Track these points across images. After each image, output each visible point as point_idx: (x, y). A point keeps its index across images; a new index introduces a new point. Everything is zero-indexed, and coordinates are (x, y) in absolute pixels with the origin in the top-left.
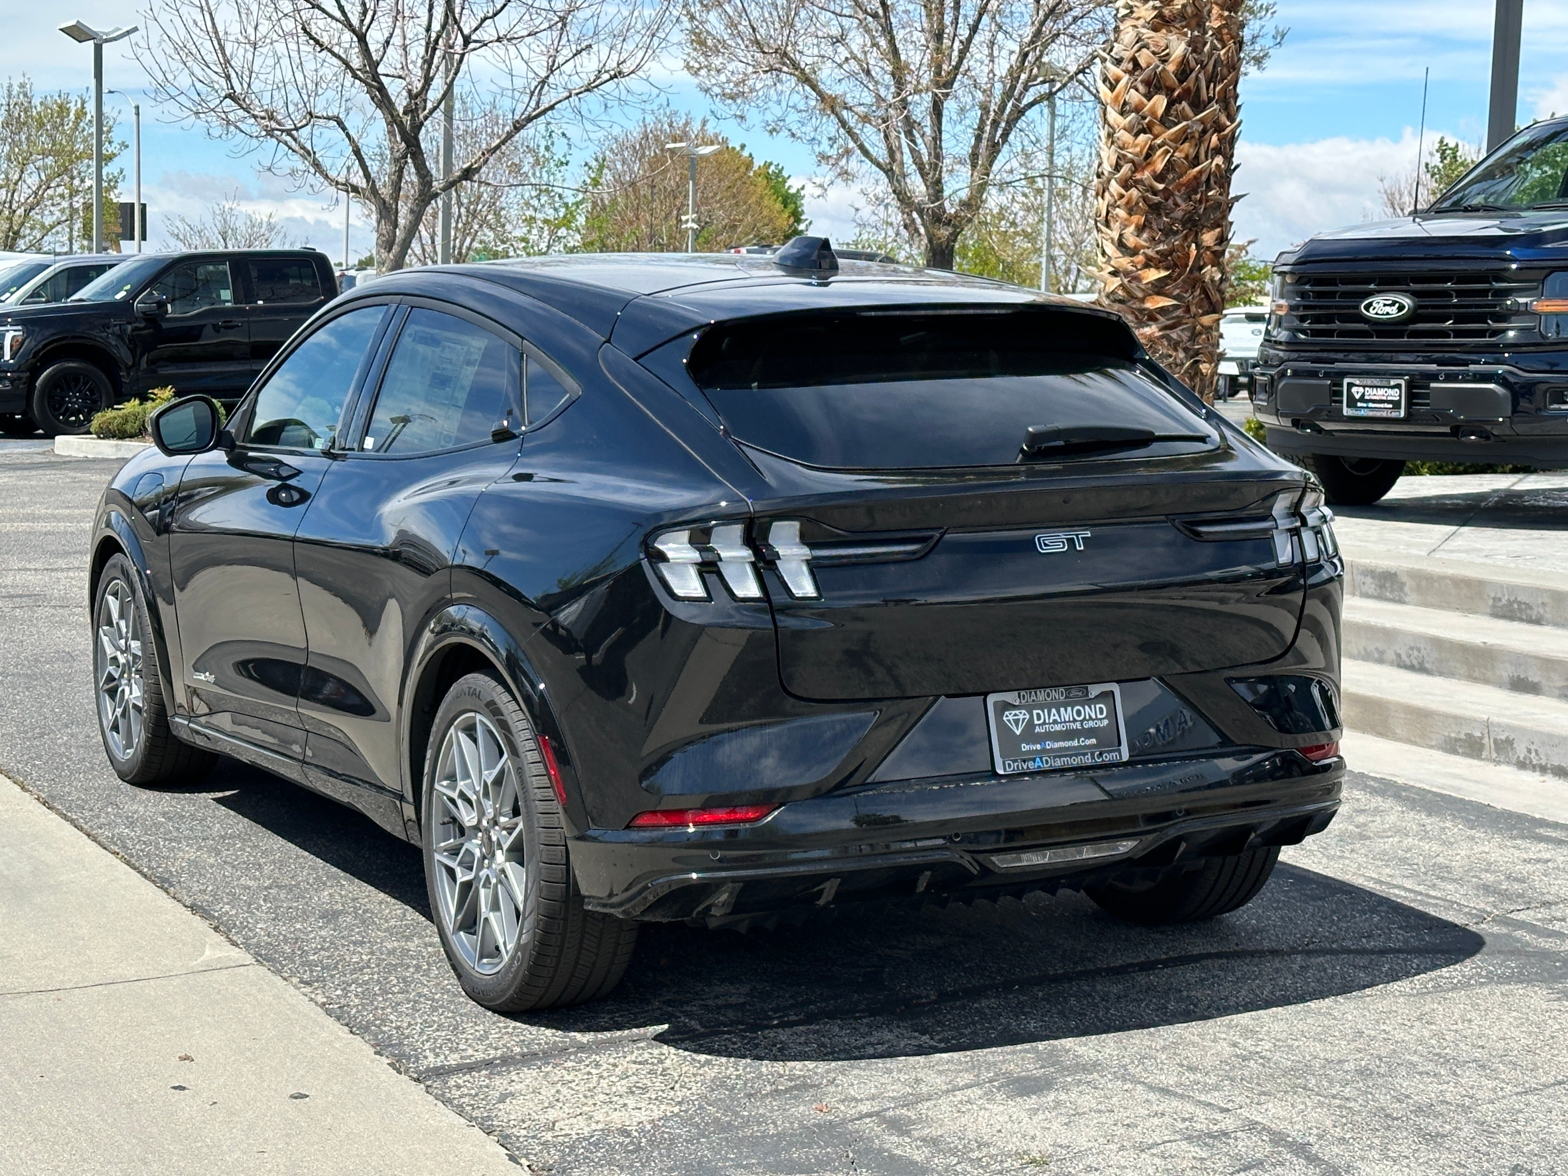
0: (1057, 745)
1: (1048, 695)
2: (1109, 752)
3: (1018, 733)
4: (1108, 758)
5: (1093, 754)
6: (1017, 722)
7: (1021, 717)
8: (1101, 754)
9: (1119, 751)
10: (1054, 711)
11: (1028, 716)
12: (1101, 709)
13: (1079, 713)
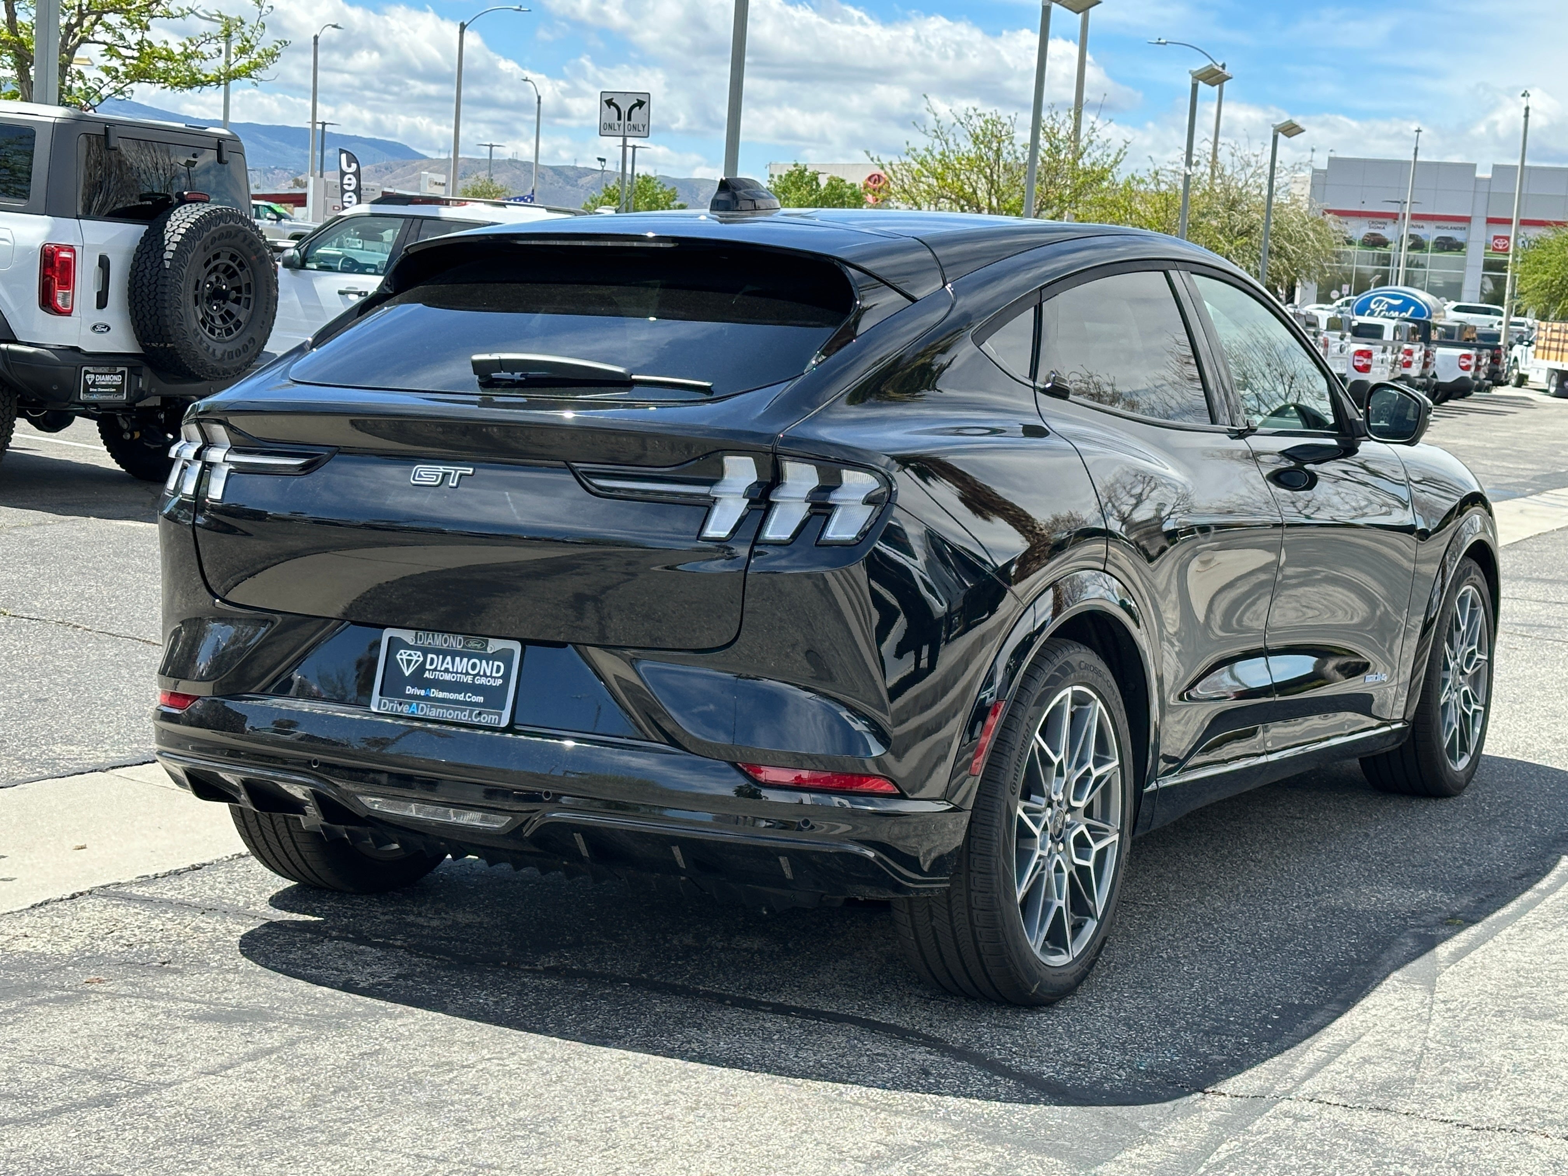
0: (441, 695)
1: (446, 641)
2: (489, 713)
3: (407, 674)
4: (485, 719)
5: (471, 712)
6: (409, 662)
7: (415, 658)
8: (480, 714)
9: (500, 715)
10: (449, 658)
11: (421, 659)
12: (499, 667)
13: (474, 666)
